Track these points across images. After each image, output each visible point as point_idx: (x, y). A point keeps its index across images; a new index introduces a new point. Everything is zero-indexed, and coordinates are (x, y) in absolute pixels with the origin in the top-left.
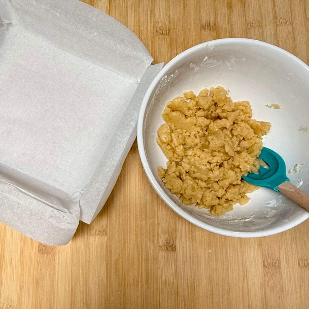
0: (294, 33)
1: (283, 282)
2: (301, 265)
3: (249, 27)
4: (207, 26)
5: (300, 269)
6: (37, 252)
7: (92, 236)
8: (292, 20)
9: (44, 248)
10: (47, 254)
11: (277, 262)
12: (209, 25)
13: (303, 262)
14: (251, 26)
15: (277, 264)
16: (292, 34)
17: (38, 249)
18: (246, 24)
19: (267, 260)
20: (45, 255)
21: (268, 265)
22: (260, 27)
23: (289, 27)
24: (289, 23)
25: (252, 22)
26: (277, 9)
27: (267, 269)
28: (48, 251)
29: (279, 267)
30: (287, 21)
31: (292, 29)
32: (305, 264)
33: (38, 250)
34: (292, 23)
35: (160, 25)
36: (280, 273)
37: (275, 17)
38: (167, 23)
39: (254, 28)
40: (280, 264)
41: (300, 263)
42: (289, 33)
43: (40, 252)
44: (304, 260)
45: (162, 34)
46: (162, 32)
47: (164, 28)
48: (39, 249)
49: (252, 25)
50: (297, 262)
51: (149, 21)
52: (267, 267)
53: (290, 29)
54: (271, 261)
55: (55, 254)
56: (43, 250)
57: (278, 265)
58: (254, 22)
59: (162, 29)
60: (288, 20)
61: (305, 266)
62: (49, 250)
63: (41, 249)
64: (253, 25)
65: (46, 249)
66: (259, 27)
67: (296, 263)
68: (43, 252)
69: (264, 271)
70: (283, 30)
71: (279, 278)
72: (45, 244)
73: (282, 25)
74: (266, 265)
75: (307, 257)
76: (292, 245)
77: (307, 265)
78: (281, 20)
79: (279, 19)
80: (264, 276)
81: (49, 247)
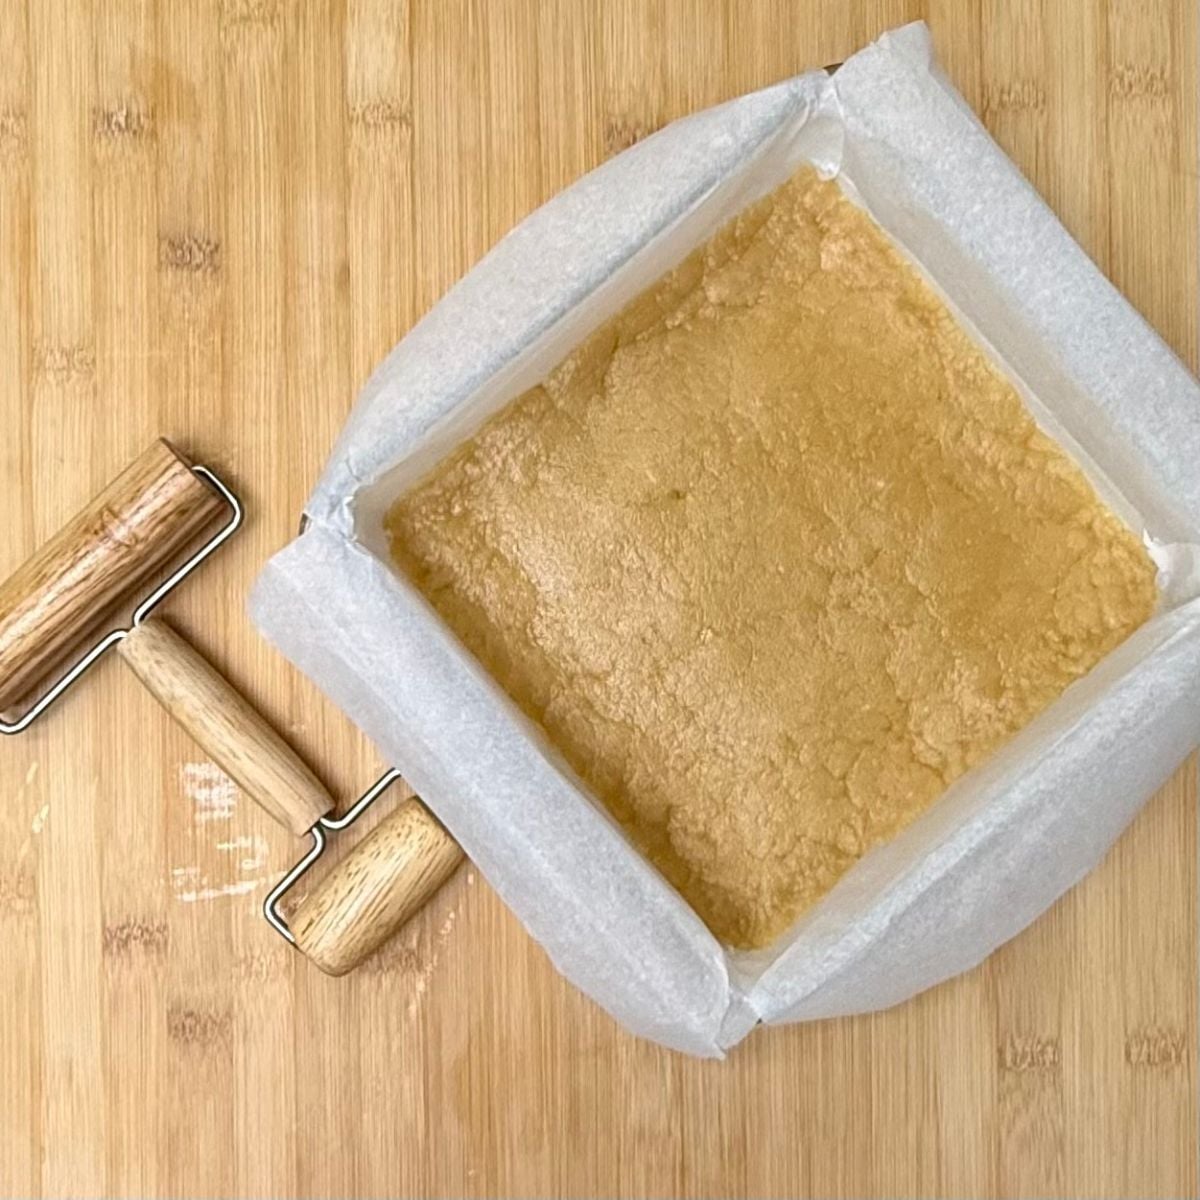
0: (1176, 137)
1: (1065, 1121)
2: (1134, 1058)
3: (995, 106)
5: (1129, 1071)
6: (166, 1035)
7: (367, 975)
8: (1173, 74)
9: (189, 1022)
10: (204, 1046)
11: (1050, 1049)
13: (1145, 1049)
14: (1002, 104)
15: (1049, 1057)
16: (1169, 141)
17: (169, 1025)
18: (983, 94)
19: (1012, 1044)
20: (195, 1047)
21: (1015, 1063)
22: (1040, 106)
23: (1160, 105)
24: (1159, 85)
25: (1006, 88)
26: (1115, 23)
27: (1009, 1077)
28: (205, 1034)
29: (1057, 1067)
30: (1154, 77)
31: (1170, 113)
32: (1149, 1056)
33: (169, 1029)
34: (1171, 89)
35: (625, 104)
36: (1058, 1087)
37: (1105, 58)
38: (655, 96)
39: (1015, 112)
40: (1061, 1058)
41: (1134, 1051)
42: (1156, 131)
43: (175, 1036)
44: (1149, 1041)
47: (643, 121)
48: (173, 1025)
49: (1005, 97)
50: (1123, 1052)
51: (579, 90)
52: (1010, 1069)
53: (1163, 112)
54: (1028, 1049)
55: (232, 1041)
56: (188, 1030)
57: (1053, 1063)
58: (1018, 86)
59: (631, 123)
60: (1158, 75)
61: (1149, 1060)
62: (209, 1025)
63: (180, 1027)
64: (1012, 95)
65: (198, 1027)
66: (1036, 106)
67: (1119, 1055)
68: (187, 1034)
69: (998, 1084)
70: (1134, 120)
71: (1052, 1108)
72: (192, 1006)
73: (1129, 96)
74: (1009, 1063)
75: (1159, 1031)
76: (1106, 988)
77: (1157, 1060)
78: (1130, 73)
79: (1120, 68)
80: (999, 1100)
81: (210, 1017)
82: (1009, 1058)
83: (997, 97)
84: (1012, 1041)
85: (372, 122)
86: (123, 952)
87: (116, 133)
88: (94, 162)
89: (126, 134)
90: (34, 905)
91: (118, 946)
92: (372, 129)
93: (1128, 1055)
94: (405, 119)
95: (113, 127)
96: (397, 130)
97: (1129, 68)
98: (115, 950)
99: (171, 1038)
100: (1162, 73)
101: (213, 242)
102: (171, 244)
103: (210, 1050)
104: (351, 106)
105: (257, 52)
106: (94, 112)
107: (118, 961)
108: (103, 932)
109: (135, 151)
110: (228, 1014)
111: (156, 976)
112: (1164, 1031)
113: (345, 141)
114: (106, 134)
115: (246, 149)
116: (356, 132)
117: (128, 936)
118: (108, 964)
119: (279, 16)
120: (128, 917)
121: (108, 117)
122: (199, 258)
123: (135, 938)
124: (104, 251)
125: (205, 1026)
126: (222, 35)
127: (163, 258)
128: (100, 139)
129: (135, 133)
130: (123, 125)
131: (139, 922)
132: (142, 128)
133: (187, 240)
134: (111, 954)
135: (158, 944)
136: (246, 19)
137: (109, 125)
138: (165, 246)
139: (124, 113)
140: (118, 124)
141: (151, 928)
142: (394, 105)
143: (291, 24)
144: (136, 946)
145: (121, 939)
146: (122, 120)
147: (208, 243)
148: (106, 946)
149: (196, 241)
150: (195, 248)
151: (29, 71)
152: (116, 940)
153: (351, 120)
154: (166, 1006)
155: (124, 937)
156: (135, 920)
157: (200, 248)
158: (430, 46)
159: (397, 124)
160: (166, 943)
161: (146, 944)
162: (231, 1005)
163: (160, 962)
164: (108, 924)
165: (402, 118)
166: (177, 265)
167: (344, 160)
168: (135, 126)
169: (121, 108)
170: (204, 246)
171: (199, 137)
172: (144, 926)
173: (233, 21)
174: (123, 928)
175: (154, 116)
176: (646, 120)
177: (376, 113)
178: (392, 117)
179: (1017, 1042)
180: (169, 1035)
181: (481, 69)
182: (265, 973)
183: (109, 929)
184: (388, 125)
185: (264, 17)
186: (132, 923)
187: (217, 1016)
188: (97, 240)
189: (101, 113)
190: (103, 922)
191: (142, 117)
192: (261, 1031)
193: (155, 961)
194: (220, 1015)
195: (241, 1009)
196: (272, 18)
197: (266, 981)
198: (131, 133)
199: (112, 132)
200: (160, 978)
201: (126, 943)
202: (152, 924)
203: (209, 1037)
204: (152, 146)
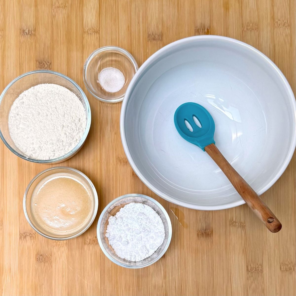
0: (291, 37)
1: (264, 285)
2: (282, 269)
3: (245, 29)
4: (201, 30)
5: (281, 273)
7: (86, 245)
8: (290, 22)
11: (260, 266)
12: (203, 29)
13: (285, 267)
14: (247, 29)
15: (260, 269)
16: (289, 38)
17: (36, 258)
18: (242, 27)
20: (43, 263)
21: (251, 270)
22: (257, 30)
23: (287, 29)
24: (286, 25)
25: (248, 25)
26: (275, 9)
27: (249, 273)
28: (45, 260)
29: (262, 271)
30: (285, 22)
31: (289, 31)
33: (36, 259)
34: (290, 25)
36: (262, 277)
37: (273, 18)
38: (160, 27)
39: (251, 31)
40: (263, 269)
41: (282, 267)
42: (286, 36)
43: (37, 261)
44: (286, 265)
45: (154, 39)
46: (155, 37)
48: (37, 258)
49: (248, 27)
50: (279, 267)
52: (250, 271)
53: (288, 31)
54: (254, 266)
55: (52, 262)
56: (41, 259)
57: (261, 270)
58: (251, 25)
59: (154, 33)
60: (286, 22)
61: (286, 270)
62: (46, 258)
63: (39, 258)
64: (250, 27)
65: (43, 258)
66: (256, 29)
68: (40, 260)
69: (247, 275)
70: (280, 33)
71: (261, 282)
72: (42, 253)
73: (279, 27)
74: (249, 270)
75: (289, 262)
76: (275, 251)
77: (288, 269)
78: (279, 21)
79: (277, 20)
80: (247, 279)
81: (46, 256)
82: (249, 268)
83: (246, 27)
84: (250, 264)
85: (89, 33)
86: (25, 239)
87: (26, 35)
88: (20, 42)
89: (28, 35)
90: (2, 227)
91: (23, 238)
92: (90, 35)
93: (281, 268)
94: (97, 32)
95: (25, 33)
96: (96, 35)
97: (279, 20)
98: (22, 239)
100: (287, 22)
101: (50, 62)
102: (39, 63)
103: (46, 264)
104: (84, 29)
105: (61, 15)
106: (20, 29)
107: (23, 241)
109: (30, 39)
110: (51, 255)
111: (33, 245)
112: (290, 262)
113: (83, 38)
114: (23, 35)
115: (58, 39)
116: (85, 35)
117: (26, 235)
118: (20, 243)
119: (66, 6)
120: (26, 230)
121: (24, 31)
122: (46, 66)
123: (28, 236)
124: (22, 64)
125: (45, 258)
126: (52, 11)
127: (37, 66)
128: (21, 36)
129: (30, 35)
130: (27, 33)
131: (29, 232)
132: (32, 34)
133: (43, 62)
135: (34, 237)
136: (58, 7)
137: (24, 33)
138: (38, 63)
140: (26, 33)
141: (32, 233)
142: (95, 29)
143: (69, 9)
144: (28, 238)
145: (24, 236)
146: (27, 32)
148: (20, 238)
149: (45, 62)
150: (45, 64)
151: (4, 20)
152: (23, 236)
153: (84, 32)
154: (35, 253)
155: (25, 235)
157: (46, 64)
160: (35, 237)
161: (31, 237)
162: (52, 252)
163: (34, 242)
164: (21, 232)
166: (40, 68)
167: (83, 42)
168: (30, 33)
169: (27, 29)
170: (47, 63)
172: (30, 233)
173: (55, 8)
174: (25, 233)
175: (35, 31)
176: (158, 33)
177: (90, 30)
178: (95, 32)
179: (251, 265)
180: (36, 261)
181: (117, 20)
182: (60, 245)
183: (21, 233)
184: (94, 33)
185: (63, 7)
186: (27, 232)
187: (48, 256)
188: (21, 62)
189: (22, 30)
190: (20, 232)
191: (32, 31)
192: (59, 259)
193: (33, 242)
194: (49, 255)
195: (54, 254)
196: (65, 7)
197: (61, 247)
198: (29, 35)
199: (25, 35)
200: (34, 246)
201: (25, 237)
202: (32, 232)
203: (46, 261)
204: (35, 38)
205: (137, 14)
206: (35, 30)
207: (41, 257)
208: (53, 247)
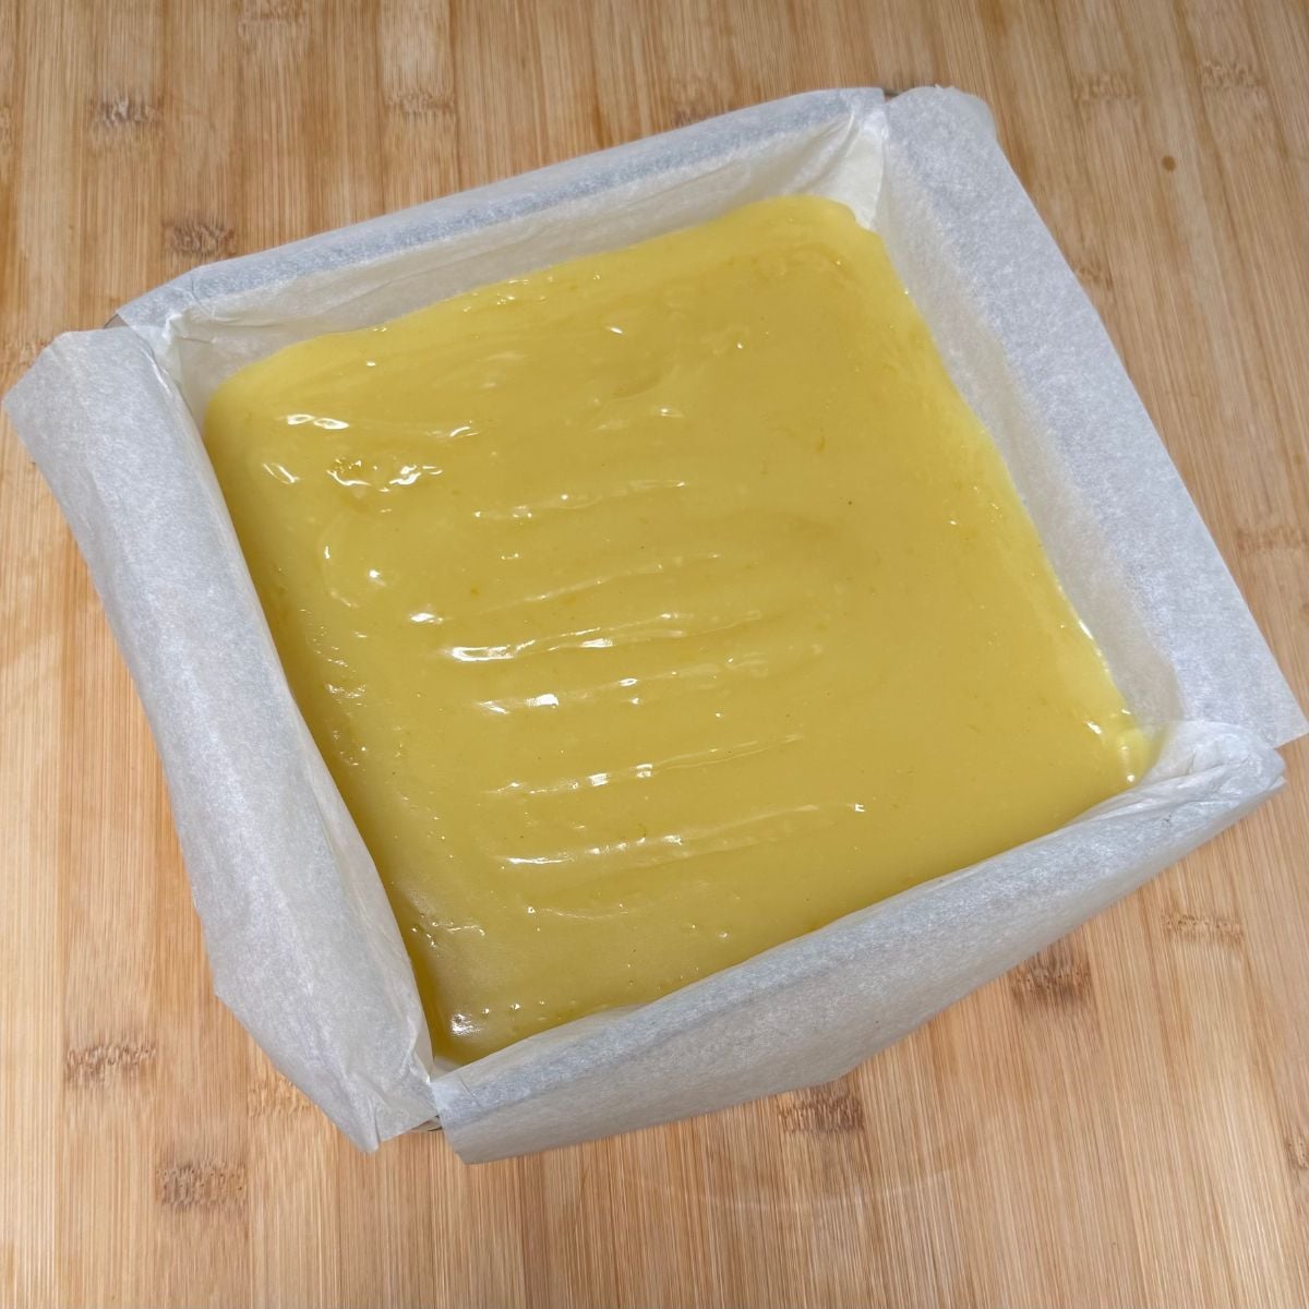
0: (1277, 125)
3: (1086, 96)
6: (151, 1201)
8: (1260, 65)
9: (185, 1178)
10: (206, 1210)
14: (1092, 94)
16: (1270, 126)
17: (156, 1182)
18: (1072, 86)
20: (195, 1215)
22: (1133, 97)
23: (1254, 96)
24: (1249, 79)
25: (1095, 79)
26: (1195, 27)
28: (208, 1194)
30: (1242, 72)
31: (1265, 102)
33: (157, 1192)
34: (1262, 82)
35: (692, 92)
37: (1189, 54)
39: (1108, 102)
42: (1255, 118)
43: (165, 1201)
47: (712, 105)
48: (162, 1184)
49: (1095, 88)
51: (640, 78)
53: (1259, 102)
55: (246, 1202)
56: (183, 1191)
58: (1106, 78)
60: (1246, 69)
62: (213, 1183)
63: (173, 1188)
64: (1103, 87)
65: (198, 1184)
66: (1129, 96)
68: (182, 1198)
69: (1293, 1190)
70: (1231, 109)
72: (190, 1154)
73: (1222, 89)
74: (1301, 1160)
78: (1218, 68)
79: (1207, 64)
81: (215, 1169)
82: (1299, 1152)
83: (1087, 89)
84: (1299, 1129)
85: (411, 111)
86: (91, 1083)
87: (116, 124)
88: (89, 150)
89: (127, 123)
91: (86, 1073)
92: (411, 117)
94: (448, 106)
95: (113, 118)
96: (440, 119)
98: (81, 1081)
99: (160, 1202)
100: (1250, 68)
101: (227, 228)
102: (178, 230)
103: (214, 1218)
104: (387, 95)
105: (279, 46)
106: (92, 102)
107: (85, 1097)
108: (65, 1058)
109: (137, 138)
110: (243, 1164)
111: (139, 1114)
113: (381, 128)
114: (104, 124)
115: (266, 136)
116: (394, 121)
117: (101, 1061)
118: (69, 1103)
119: (304, 13)
120: (102, 1036)
121: (107, 108)
122: (211, 243)
123: (110, 1063)
124: (96, 240)
125: (209, 1182)
126: (240, 30)
127: (167, 245)
128: (96, 129)
129: (138, 123)
130: (124, 114)
131: (117, 1039)
132: (147, 118)
133: (196, 228)
134: (76, 1087)
135: (143, 1068)
136: (266, 16)
137: (108, 117)
138: (169, 233)
139: (127, 103)
140: (118, 115)
141: (133, 1047)
142: (436, 94)
143: (318, 21)
144: (113, 1075)
145: (90, 1065)
146: (123, 110)
147: (222, 229)
148: (69, 1076)
149: (207, 228)
150: (205, 233)
151: (17, 67)
152: (85, 1065)
153: (387, 108)
154: (153, 1157)
155: (95, 1061)
156: (111, 1038)
157: (211, 234)
158: (474, 39)
159: (440, 113)
160: (154, 1066)
161: (126, 1069)
162: (246, 1144)
163: (145, 1094)
164: (73, 1046)
165: (445, 106)
166: (184, 251)
167: (380, 144)
168: (138, 117)
169: (122, 98)
170: (217, 232)
171: (212, 126)
172: (123, 1045)
173: (254, 17)
174: (95, 1048)
175: (160, 106)
176: (715, 104)
177: (415, 101)
178: (432, 105)
180: (156, 1199)
181: (532, 62)
182: (294, 1099)
183: (74, 1052)
184: (430, 113)
185: (287, 14)
186: (107, 1041)
187: (226, 1166)
188: (89, 228)
189: (99, 104)
190: (66, 1044)
191: (147, 107)
192: (289, 1184)
193: (138, 1093)
194: (230, 1165)
195: (260, 1154)
196: (297, 16)
197: (296, 1110)
198: (133, 124)
199: (112, 123)
200: (144, 1117)
201: (96, 1069)
202: (136, 1041)
203: (214, 1197)
204: (157, 134)
205: (617, 39)
206: (160, 104)
207: (184, 1177)
208: (251, 1114)
